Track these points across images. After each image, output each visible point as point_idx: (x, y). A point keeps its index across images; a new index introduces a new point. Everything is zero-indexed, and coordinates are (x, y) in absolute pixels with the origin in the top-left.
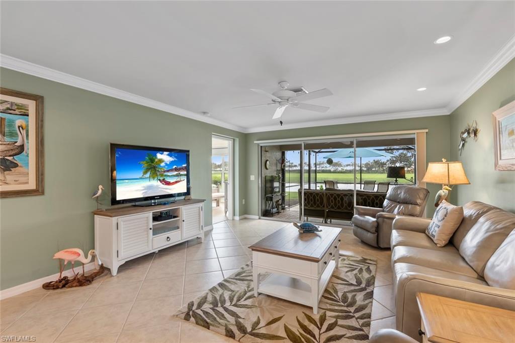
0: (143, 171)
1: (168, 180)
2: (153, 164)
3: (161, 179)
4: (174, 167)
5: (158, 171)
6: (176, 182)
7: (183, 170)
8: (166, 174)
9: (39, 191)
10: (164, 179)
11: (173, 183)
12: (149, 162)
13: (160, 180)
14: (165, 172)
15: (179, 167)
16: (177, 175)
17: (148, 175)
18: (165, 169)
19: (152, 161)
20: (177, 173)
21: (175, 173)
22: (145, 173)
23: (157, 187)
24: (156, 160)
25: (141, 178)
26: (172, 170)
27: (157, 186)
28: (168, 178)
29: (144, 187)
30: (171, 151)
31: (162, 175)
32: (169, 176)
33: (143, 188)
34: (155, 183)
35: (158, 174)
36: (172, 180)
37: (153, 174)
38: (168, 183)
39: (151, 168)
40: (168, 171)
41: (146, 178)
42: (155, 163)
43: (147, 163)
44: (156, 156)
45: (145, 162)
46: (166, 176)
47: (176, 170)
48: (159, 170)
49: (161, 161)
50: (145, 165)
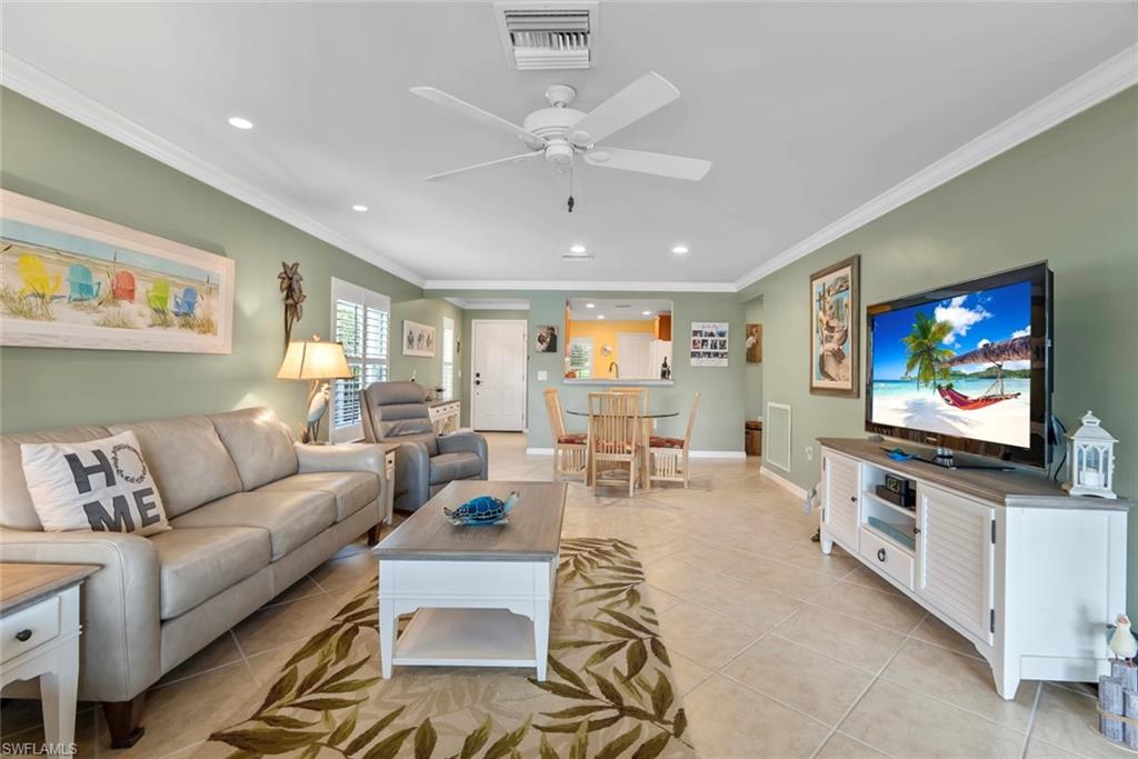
0: (907, 361)
1: (963, 389)
2: (926, 341)
3: (944, 384)
4: (981, 345)
5: (937, 360)
6: (988, 400)
7: (1016, 351)
10: (950, 387)
11: (977, 404)
12: (918, 338)
13: (939, 388)
14: (952, 362)
15: (997, 343)
16: (990, 376)
17: (915, 373)
18: (955, 354)
19: (925, 331)
20: (991, 365)
21: (984, 366)
22: (910, 367)
23: (933, 408)
24: (933, 329)
25: (902, 381)
26: (973, 356)
27: (934, 405)
28: (962, 381)
29: (907, 403)
30: (971, 290)
31: (946, 374)
32: (964, 376)
33: (904, 407)
34: (931, 396)
35: (937, 370)
36: (973, 392)
37: (926, 368)
38: (961, 402)
39: (921, 354)
40: (962, 360)
42: (930, 336)
43: (916, 338)
45: (910, 338)
46: (955, 375)
47: (988, 353)
48: (940, 358)
49: (945, 328)
50: (910, 344)
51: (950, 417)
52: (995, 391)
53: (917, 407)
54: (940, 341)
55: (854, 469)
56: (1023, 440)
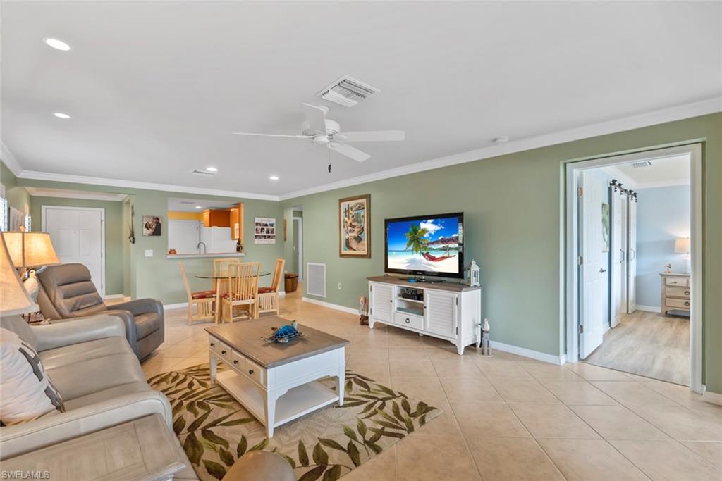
0: (407, 243)
1: (433, 254)
2: (416, 235)
3: (425, 252)
4: (440, 238)
5: (421, 243)
6: (443, 258)
7: (454, 241)
8: (429, 246)
9: (368, 256)
10: (427, 253)
11: (439, 259)
13: (423, 254)
14: (428, 244)
15: (447, 238)
16: (444, 249)
17: (411, 248)
18: (429, 241)
19: (415, 231)
20: (444, 245)
21: (442, 246)
22: (409, 245)
23: (420, 262)
24: (419, 231)
25: (404, 251)
26: (437, 242)
27: (421, 260)
28: (433, 252)
29: (407, 260)
30: (436, 218)
31: (425, 248)
32: (433, 249)
34: (418, 257)
35: (421, 247)
36: (437, 255)
37: (417, 246)
38: (433, 259)
39: (414, 240)
40: (432, 243)
41: (410, 251)
42: (418, 234)
43: (411, 234)
44: (419, 225)
45: (408, 234)
46: (429, 249)
47: (443, 241)
48: (423, 242)
49: (425, 231)
50: (408, 237)
51: (428, 264)
52: (446, 255)
53: (413, 261)
54: (423, 236)
55: (391, 289)
56: (456, 271)
